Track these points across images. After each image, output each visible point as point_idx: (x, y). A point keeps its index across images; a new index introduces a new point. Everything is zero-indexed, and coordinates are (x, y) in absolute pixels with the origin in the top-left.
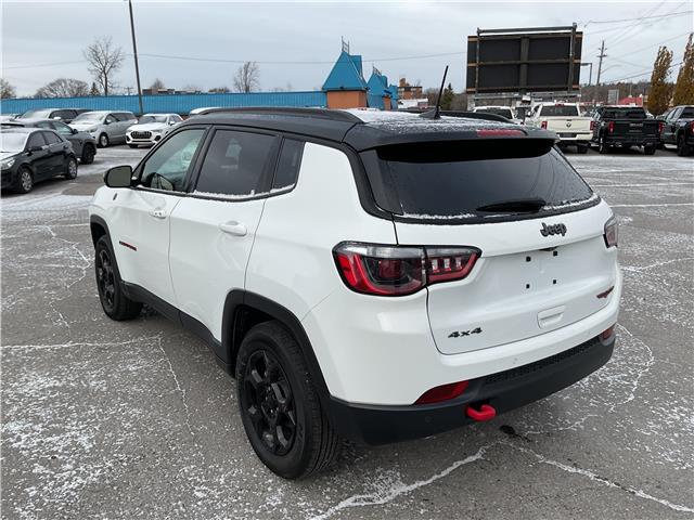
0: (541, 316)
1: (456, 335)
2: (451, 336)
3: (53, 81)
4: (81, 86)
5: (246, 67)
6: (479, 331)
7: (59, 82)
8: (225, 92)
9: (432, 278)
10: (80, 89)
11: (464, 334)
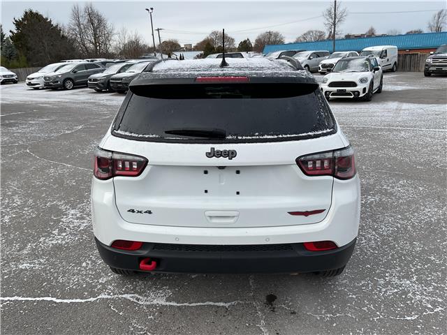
0: (208, 213)
1: (133, 211)
2: (129, 211)
3: (305, 32)
4: (321, 34)
5: (440, 14)
6: (150, 212)
7: (309, 32)
8: (419, 33)
9: (117, 172)
10: (320, 36)
11: (138, 212)
